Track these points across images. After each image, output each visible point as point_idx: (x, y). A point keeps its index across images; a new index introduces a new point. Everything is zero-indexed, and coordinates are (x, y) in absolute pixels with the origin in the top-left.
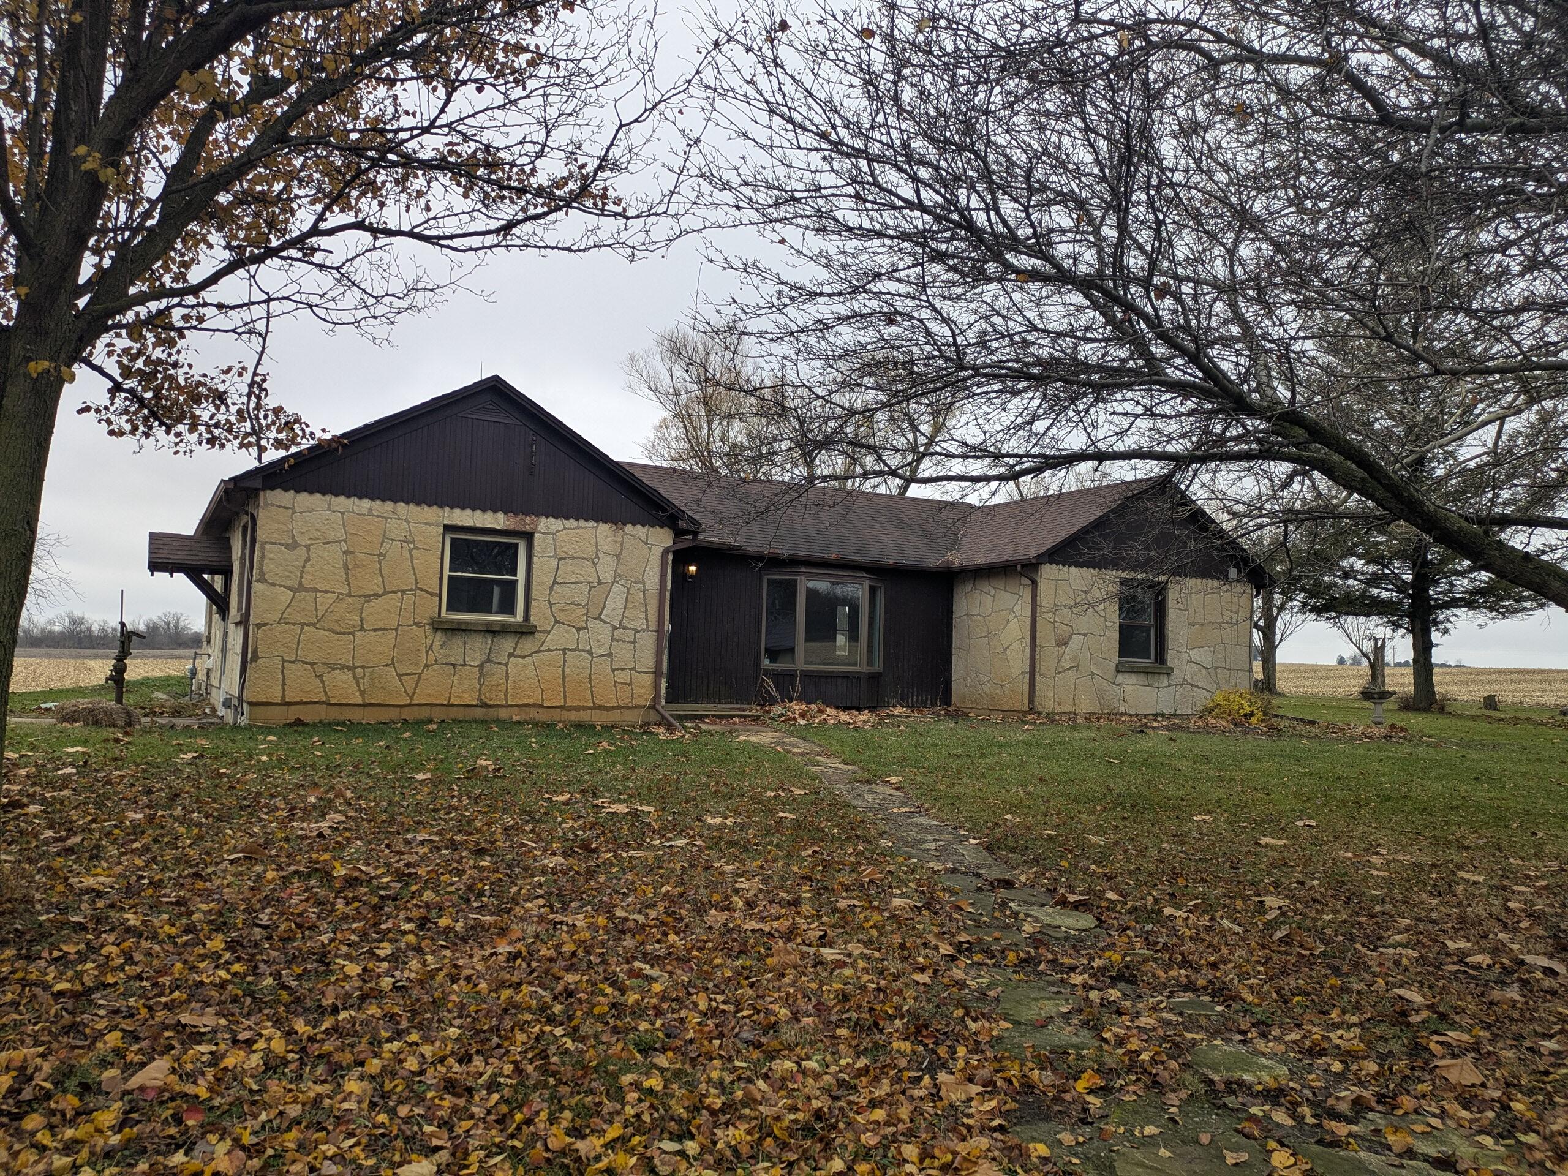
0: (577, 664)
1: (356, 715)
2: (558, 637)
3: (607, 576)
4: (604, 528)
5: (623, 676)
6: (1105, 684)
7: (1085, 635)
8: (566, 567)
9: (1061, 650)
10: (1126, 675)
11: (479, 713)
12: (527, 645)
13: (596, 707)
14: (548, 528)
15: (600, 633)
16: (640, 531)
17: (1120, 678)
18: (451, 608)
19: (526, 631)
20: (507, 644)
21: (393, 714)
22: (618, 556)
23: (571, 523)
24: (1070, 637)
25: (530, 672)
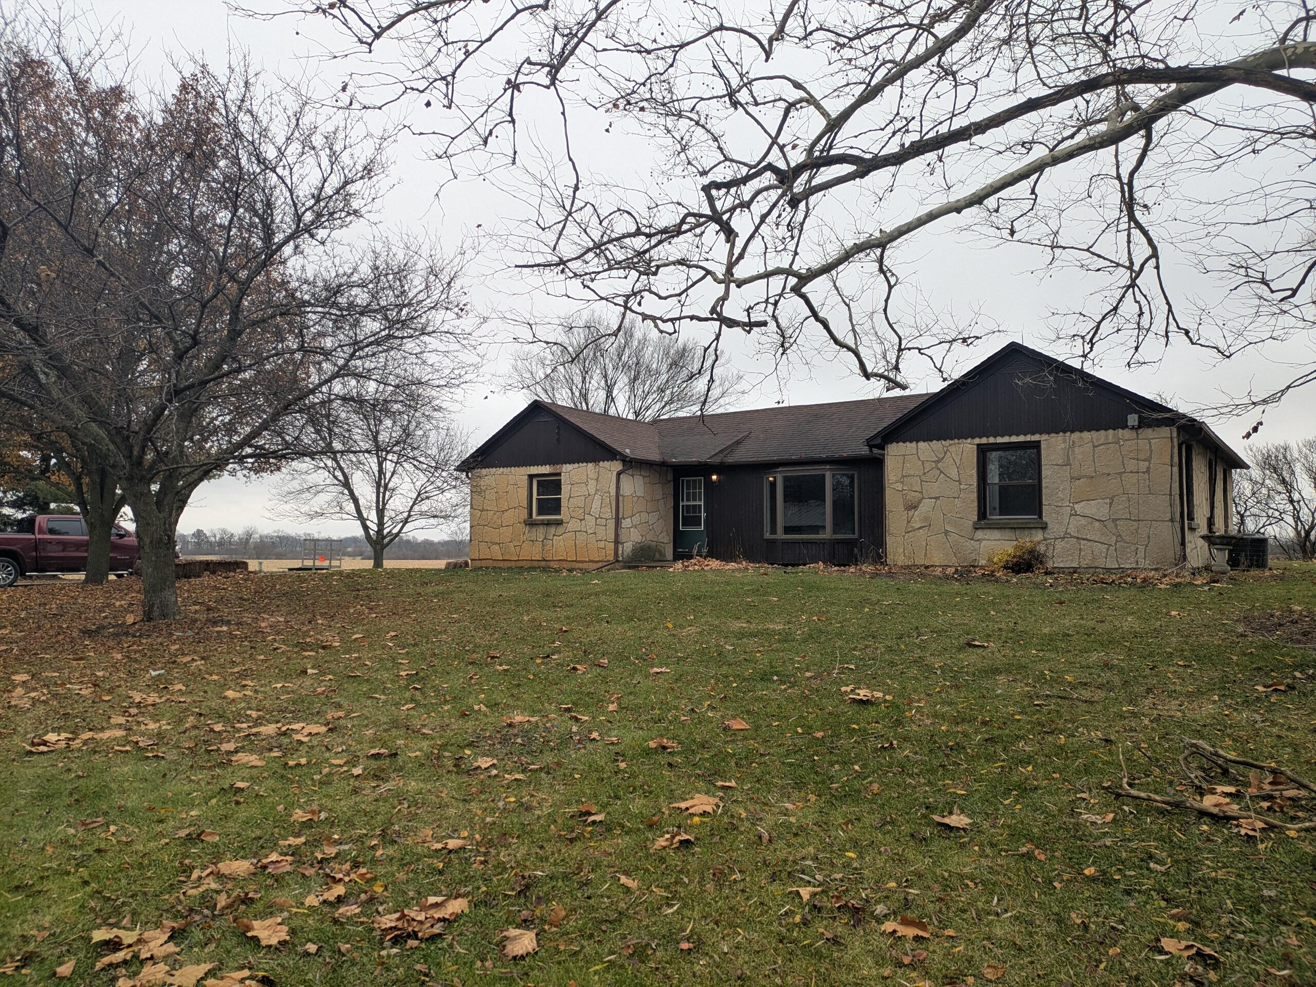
0: (581, 537)
1: (501, 564)
2: (573, 525)
3: (592, 491)
4: (590, 465)
5: (601, 544)
6: (962, 540)
7: (937, 498)
8: (574, 489)
9: (911, 513)
10: (986, 531)
11: (543, 564)
12: (560, 530)
13: (590, 561)
14: (567, 468)
15: (590, 521)
16: (606, 464)
17: (980, 534)
18: (539, 514)
19: (559, 523)
20: (552, 530)
21: (513, 564)
22: (597, 480)
23: (576, 465)
24: (920, 502)
25: (561, 543)
